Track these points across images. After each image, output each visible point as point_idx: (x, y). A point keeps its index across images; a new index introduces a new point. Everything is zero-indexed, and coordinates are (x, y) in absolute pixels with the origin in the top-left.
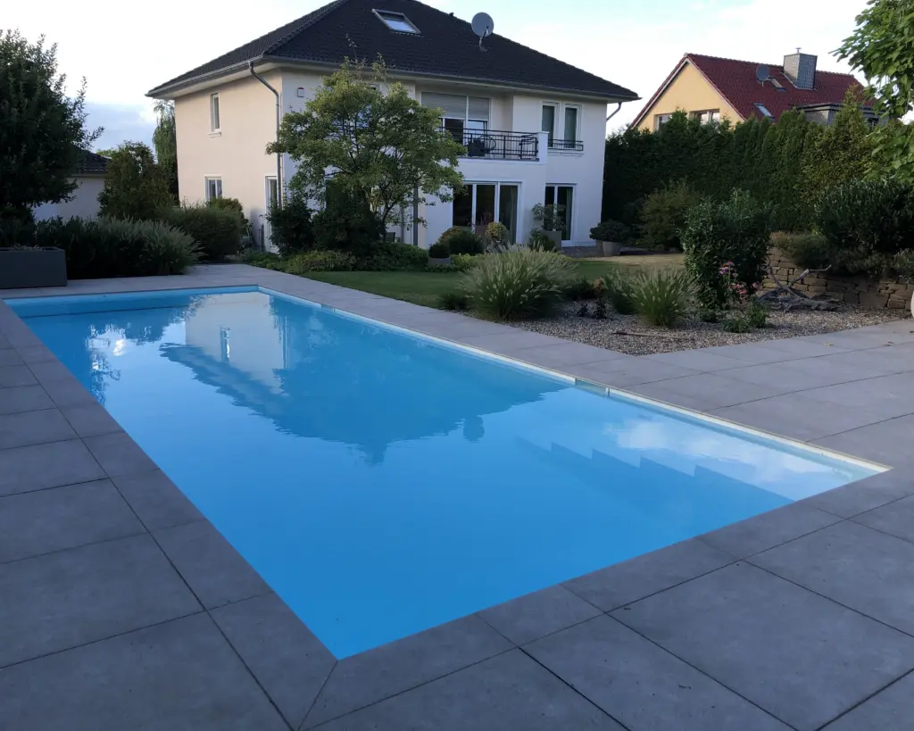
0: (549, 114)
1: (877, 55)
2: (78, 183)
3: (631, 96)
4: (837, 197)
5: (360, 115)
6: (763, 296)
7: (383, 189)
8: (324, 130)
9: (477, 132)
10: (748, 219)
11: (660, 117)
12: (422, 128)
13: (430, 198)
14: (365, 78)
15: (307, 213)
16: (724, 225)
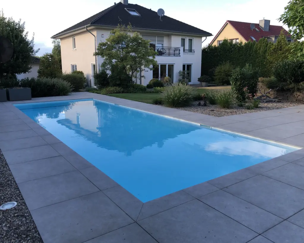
0: (183, 41)
1: (292, 20)
2: (32, 67)
3: (210, 35)
4: (280, 66)
5: (123, 43)
6: (257, 98)
7: (131, 66)
8: (112, 47)
9: (160, 47)
10: (251, 73)
11: (219, 41)
12: (144, 46)
13: (146, 69)
14: (125, 31)
15: (107, 75)
16: (244, 75)
